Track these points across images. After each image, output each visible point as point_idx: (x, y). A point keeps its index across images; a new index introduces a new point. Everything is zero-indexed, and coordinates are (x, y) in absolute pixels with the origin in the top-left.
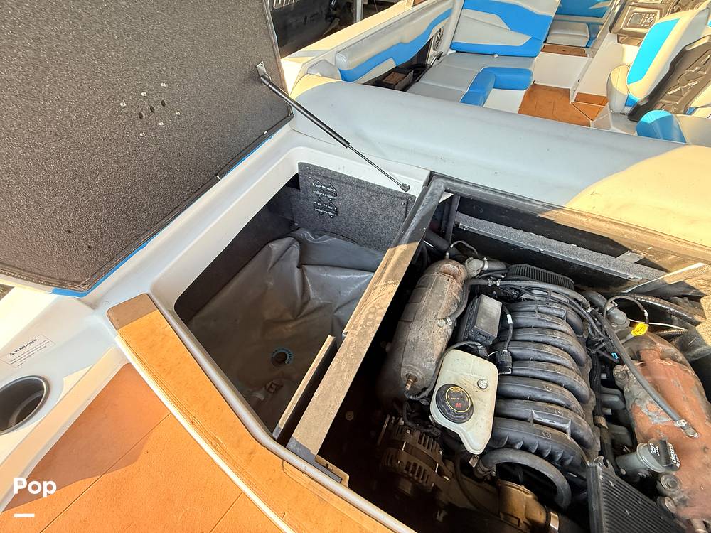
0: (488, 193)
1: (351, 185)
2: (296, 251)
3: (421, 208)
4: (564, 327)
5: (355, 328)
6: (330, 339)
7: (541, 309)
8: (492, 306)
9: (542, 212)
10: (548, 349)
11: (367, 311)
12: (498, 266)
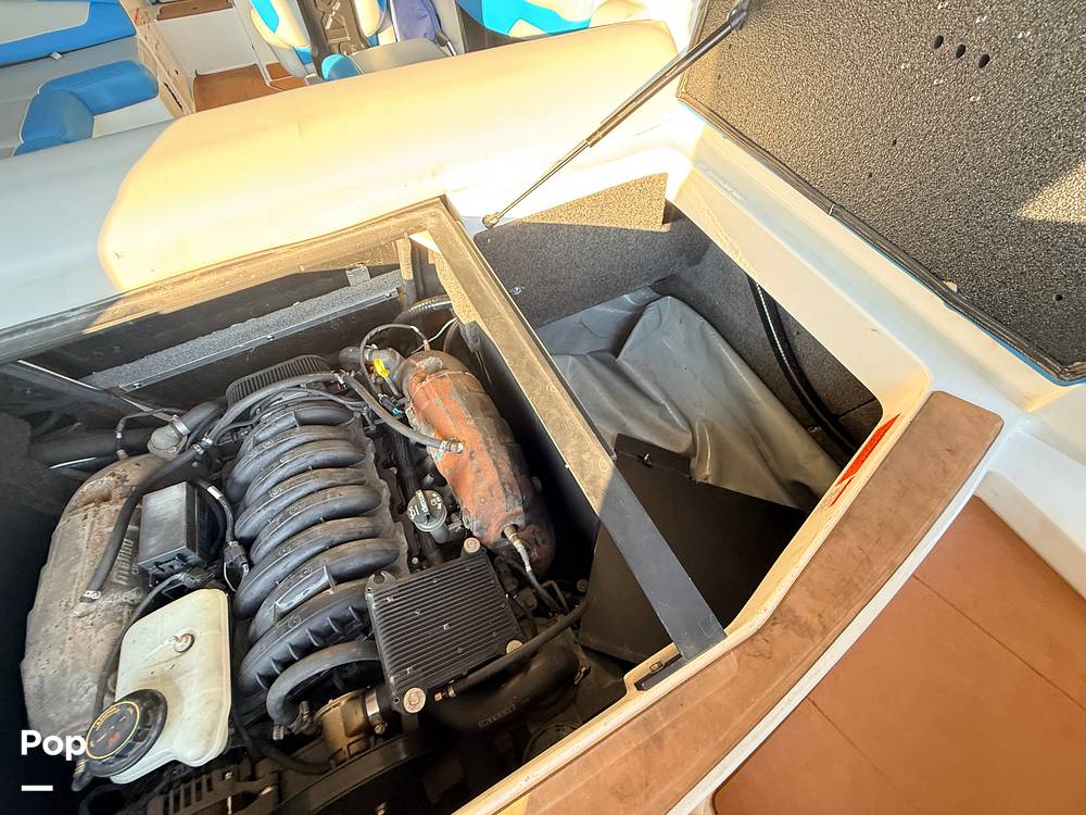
4: (300, 436)
7: (261, 437)
8: (168, 501)
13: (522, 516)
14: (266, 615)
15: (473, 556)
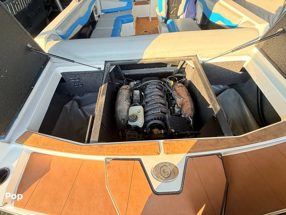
0: (122, 62)
1: (82, 74)
2: (76, 104)
3: (105, 73)
4: (156, 90)
5: (97, 111)
6: (91, 116)
7: (150, 88)
8: (137, 92)
9: (138, 62)
10: (153, 96)
11: (99, 105)
12: (138, 82)
13: (193, 115)
14: (150, 113)
15: (183, 118)
